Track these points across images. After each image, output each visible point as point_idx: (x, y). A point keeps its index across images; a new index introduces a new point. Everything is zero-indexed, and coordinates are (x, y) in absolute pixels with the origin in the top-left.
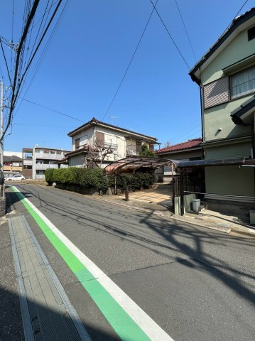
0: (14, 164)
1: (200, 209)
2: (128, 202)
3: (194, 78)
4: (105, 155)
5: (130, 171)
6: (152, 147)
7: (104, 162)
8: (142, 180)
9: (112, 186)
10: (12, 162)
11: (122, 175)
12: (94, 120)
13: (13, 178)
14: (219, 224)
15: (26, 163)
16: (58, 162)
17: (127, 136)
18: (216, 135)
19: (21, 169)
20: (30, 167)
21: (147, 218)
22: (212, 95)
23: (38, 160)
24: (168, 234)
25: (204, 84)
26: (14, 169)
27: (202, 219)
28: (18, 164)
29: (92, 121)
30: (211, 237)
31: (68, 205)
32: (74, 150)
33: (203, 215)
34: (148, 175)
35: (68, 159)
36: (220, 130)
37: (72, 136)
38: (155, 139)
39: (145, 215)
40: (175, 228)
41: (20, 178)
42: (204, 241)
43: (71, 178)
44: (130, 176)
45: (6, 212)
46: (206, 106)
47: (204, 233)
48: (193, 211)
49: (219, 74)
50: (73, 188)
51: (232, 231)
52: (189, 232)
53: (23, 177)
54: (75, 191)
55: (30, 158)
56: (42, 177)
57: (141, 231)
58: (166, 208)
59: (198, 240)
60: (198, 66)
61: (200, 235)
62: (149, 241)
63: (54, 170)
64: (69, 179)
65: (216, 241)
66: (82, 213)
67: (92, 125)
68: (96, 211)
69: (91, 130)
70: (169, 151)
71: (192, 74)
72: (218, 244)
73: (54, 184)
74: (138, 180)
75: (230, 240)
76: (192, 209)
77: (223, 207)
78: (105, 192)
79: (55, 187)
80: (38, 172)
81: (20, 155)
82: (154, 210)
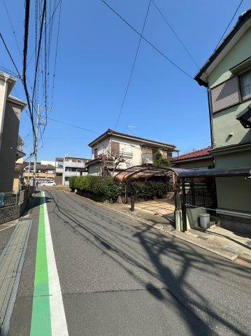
0: (49, 172)
1: (209, 226)
2: (133, 213)
3: (201, 83)
4: (117, 164)
5: (141, 179)
6: (170, 155)
7: (116, 170)
8: (155, 189)
9: (123, 195)
10: (48, 170)
11: (133, 183)
12: (109, 131)
13: (47, 184)
14: (225, 247)
15: (58, 170)
16: (81, 170)
17: (142, 144)
18: (227, 141)
19: (53, 176)
20: (61, 175)
21: (144, 231)
22: (220, 97)
23: (67, 168)
24: (156, 252)
25: (211, 87)
26: (49, 176)
27: (205, 239)
28: (52, 172)
29: (107, 132)
30: (207, 262)
31: (75, 212)
32: (93, 158)
33: (210, 233)
34: (161, 184)
35: (88, 167)
36: (231, 136)
37: (92, 147)
38: (173, 146)
39: (144, 228)
40: (169, 246)
41: (52, 184)
42: (194, 267)
43: (87, 186)
44: (142, 185)
45: (21, 216)
46: (214, 110)
47: (201, 256)
48: (199, 227)
49: (227, 75)
50: (89, 195)
51: (238, 257)
52: (181, 253)
53: (54, 183)
54: (91, 198)
55: (61, 167)
56: (67, 183)
57: (129, 246)
58: (169, 222)
59: (187, 265)
60: (203, 70)
61: (193, 257)
62: (129, 259)
63: (76, 177)
64: (86, 186)
65: (210, 268)
66: (82, 221)
67: (108, 136)
68: (97, 219)
69: (107, 140)
70: (185, 159)
71: (197, 78)
72: (211, 273)
73: (76, 191)
74: (149, 189)
75: (230, 269)
76: (199, 225)
77: (238, 225)
78: (115, 200)
79: (77, 193)
80: (67, 179)
81: (54, 164)
82: (156, 223)
